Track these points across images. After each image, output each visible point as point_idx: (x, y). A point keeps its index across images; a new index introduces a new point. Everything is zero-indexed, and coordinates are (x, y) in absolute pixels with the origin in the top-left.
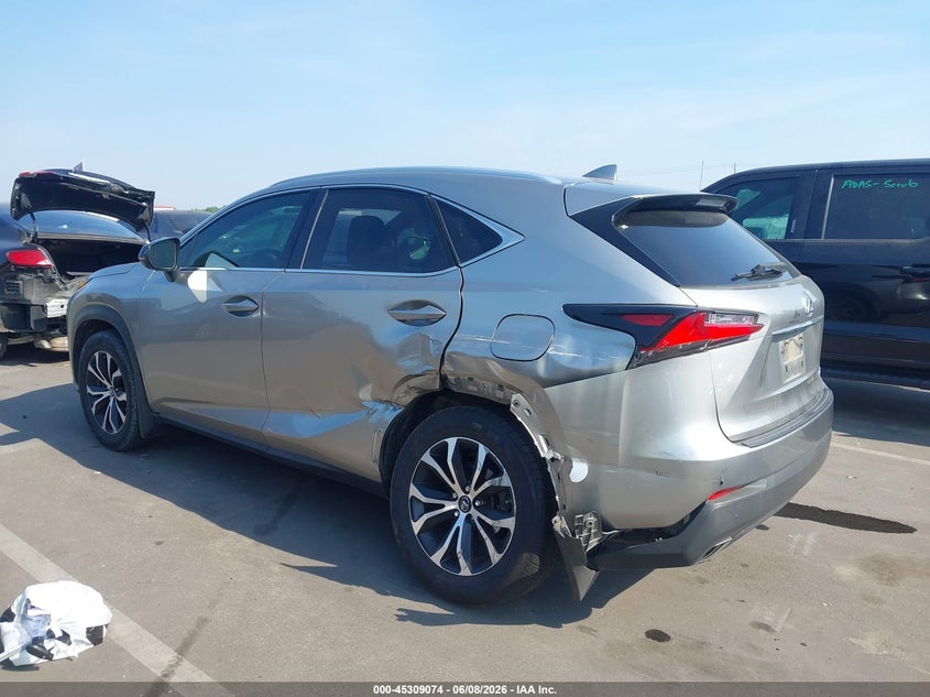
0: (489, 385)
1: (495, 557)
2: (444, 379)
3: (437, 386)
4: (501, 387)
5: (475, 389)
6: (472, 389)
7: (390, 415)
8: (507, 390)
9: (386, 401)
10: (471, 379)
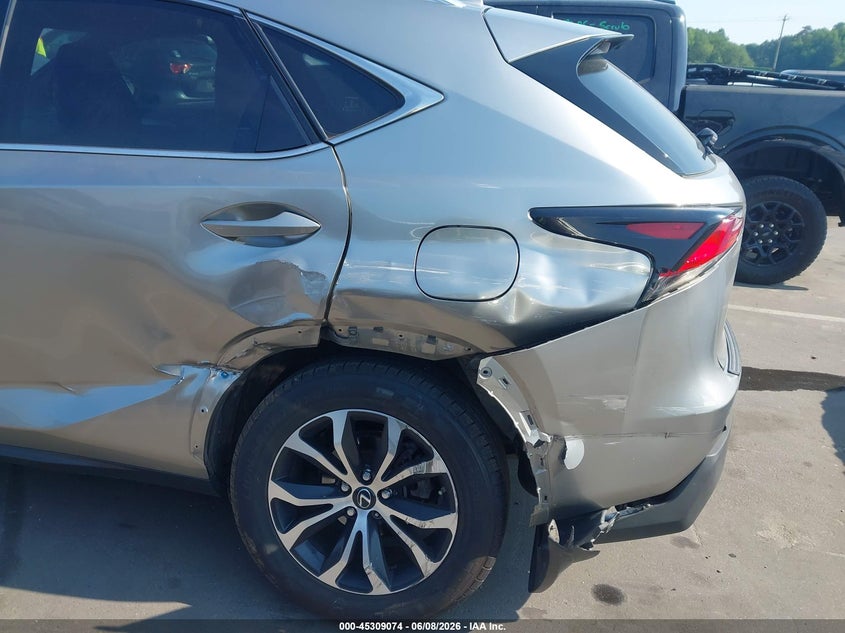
0: (413, 337)
1: (427, 566)
2: (326, 328)
3: (314, 340)
4: (432, 339)
5: (386, 343)
6: (379, 343)
7: (219, 385)
8: (441, 342)
9: (206, 364)
10: (378, 329)
